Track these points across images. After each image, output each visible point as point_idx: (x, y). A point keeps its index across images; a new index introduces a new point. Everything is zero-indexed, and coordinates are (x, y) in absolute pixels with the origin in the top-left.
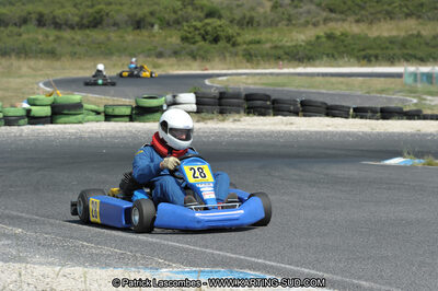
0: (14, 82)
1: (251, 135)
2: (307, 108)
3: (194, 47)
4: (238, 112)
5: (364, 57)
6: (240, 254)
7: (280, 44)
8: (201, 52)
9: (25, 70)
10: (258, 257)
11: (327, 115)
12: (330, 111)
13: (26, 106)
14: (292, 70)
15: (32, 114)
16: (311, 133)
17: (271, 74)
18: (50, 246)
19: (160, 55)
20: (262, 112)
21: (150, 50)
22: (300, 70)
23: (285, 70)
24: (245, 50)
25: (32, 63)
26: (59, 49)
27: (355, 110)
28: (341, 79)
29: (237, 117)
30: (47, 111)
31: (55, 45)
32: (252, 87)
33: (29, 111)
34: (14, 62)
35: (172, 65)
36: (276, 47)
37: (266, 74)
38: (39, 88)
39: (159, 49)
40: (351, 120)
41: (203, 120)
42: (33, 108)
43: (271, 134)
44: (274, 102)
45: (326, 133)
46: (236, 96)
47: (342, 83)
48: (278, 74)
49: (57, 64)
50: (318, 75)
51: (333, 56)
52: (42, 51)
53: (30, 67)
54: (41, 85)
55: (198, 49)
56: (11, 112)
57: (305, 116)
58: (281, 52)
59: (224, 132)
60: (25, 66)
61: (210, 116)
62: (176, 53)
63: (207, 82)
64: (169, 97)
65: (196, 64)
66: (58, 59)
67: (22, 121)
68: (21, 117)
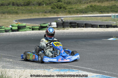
0: (7, 21)
1: (71, 33)
2: (86, 25)
3: (55, 10)
4: (68, 27)
5: (101, 12)
6: (71, 65)
7: (78, 9)
8: (57, 11)
9: (9, 17)
10: (76, 66)
11: (92, 27)
12: (93, 26)
13: (11, 27)
14: (81, 16)
15: (13, 29)
16: (88, 32)
17: (76, 17)
18: (20, 64)
19: (46, 12)
20: (74, 27)
21: (43, 11)
22: (84, 15)
23: (80, 16)
24: (68, 10)
25: (11, 15)
26: (18, 12)
27: (99, 26)
28: (95, 18)
29: (67, 28)
30: (16, 28)
31: (17, 10)
32: (71, 20)
33: (12, 28)
34: (7, 15)
35: (49, 15)
36: (77, 10)
37: (74, 17)
38: (14, 22)
39: (45, 11)
40: (98, 28)
41: (59, 29)
42: (13, 27)
43: (77, 33)
44: (77, 24)
45: (92, 32)
46: (67, 23)
47: (95, 19)
48: (78, 17)
49: (18, 16)
50: (88, 16)
51: (92, 12)
52: (14, 12)
53: (11, 17)
54: (14, 21)
55: (56, 11)
56: (7, 29)
57: (86, 28)
58: (78, 11)
59: (64, 33)
60: (9, 16)
61: (60, 28)
62: (50, 12)
63: (59, 19)
64: (49, 24)
65: (55, 15)
66: (19, 14)
67: (10, 31)
68: (10, 30)
